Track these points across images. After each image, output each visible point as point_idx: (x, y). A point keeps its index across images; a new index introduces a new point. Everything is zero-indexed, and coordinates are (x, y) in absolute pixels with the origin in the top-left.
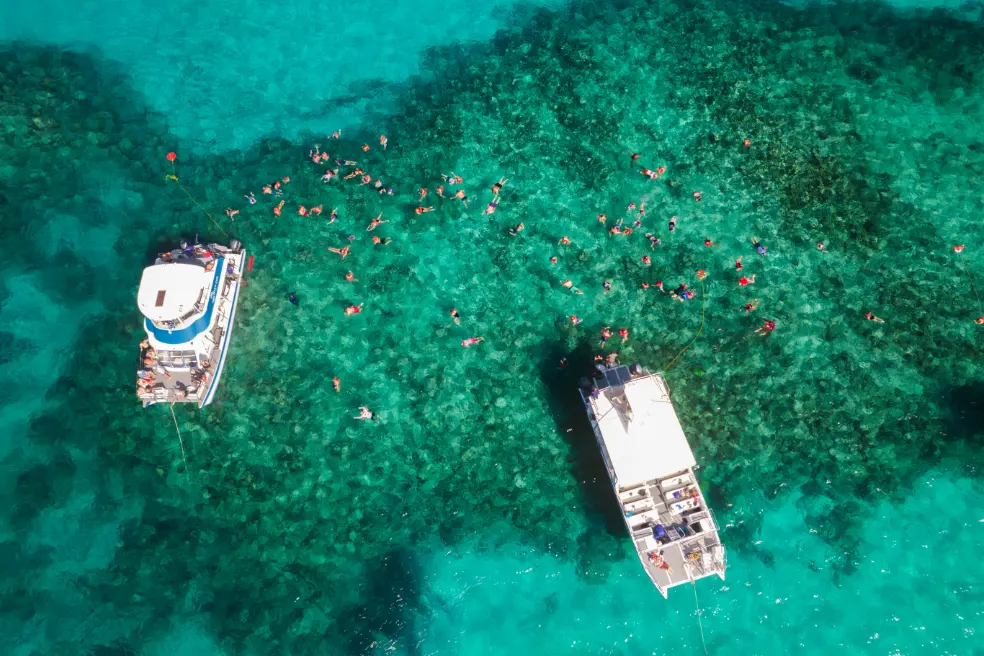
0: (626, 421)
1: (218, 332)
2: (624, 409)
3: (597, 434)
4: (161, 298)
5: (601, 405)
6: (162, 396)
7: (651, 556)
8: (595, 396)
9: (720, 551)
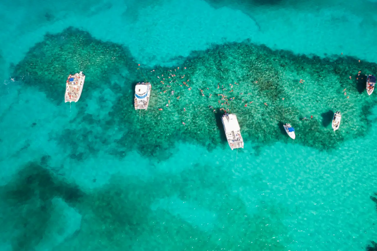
0: (228, 121)
1: (148, 98)
2: (228, 119)
3: (223, 124)
4: (140, 90)
5: (224, 119)
6: (139, 108)
7: (231, 143)
8: (224, 117)
9: (243, 143)
